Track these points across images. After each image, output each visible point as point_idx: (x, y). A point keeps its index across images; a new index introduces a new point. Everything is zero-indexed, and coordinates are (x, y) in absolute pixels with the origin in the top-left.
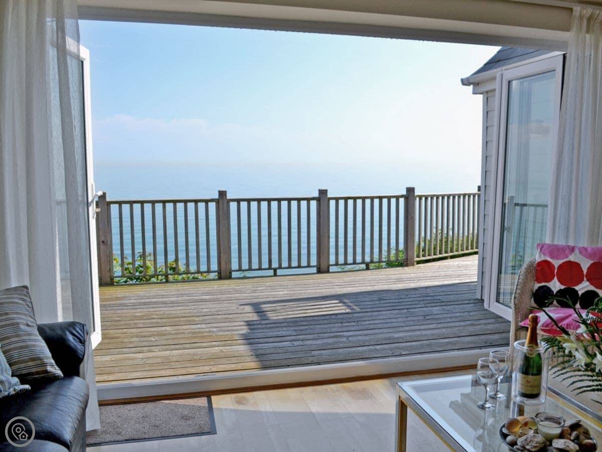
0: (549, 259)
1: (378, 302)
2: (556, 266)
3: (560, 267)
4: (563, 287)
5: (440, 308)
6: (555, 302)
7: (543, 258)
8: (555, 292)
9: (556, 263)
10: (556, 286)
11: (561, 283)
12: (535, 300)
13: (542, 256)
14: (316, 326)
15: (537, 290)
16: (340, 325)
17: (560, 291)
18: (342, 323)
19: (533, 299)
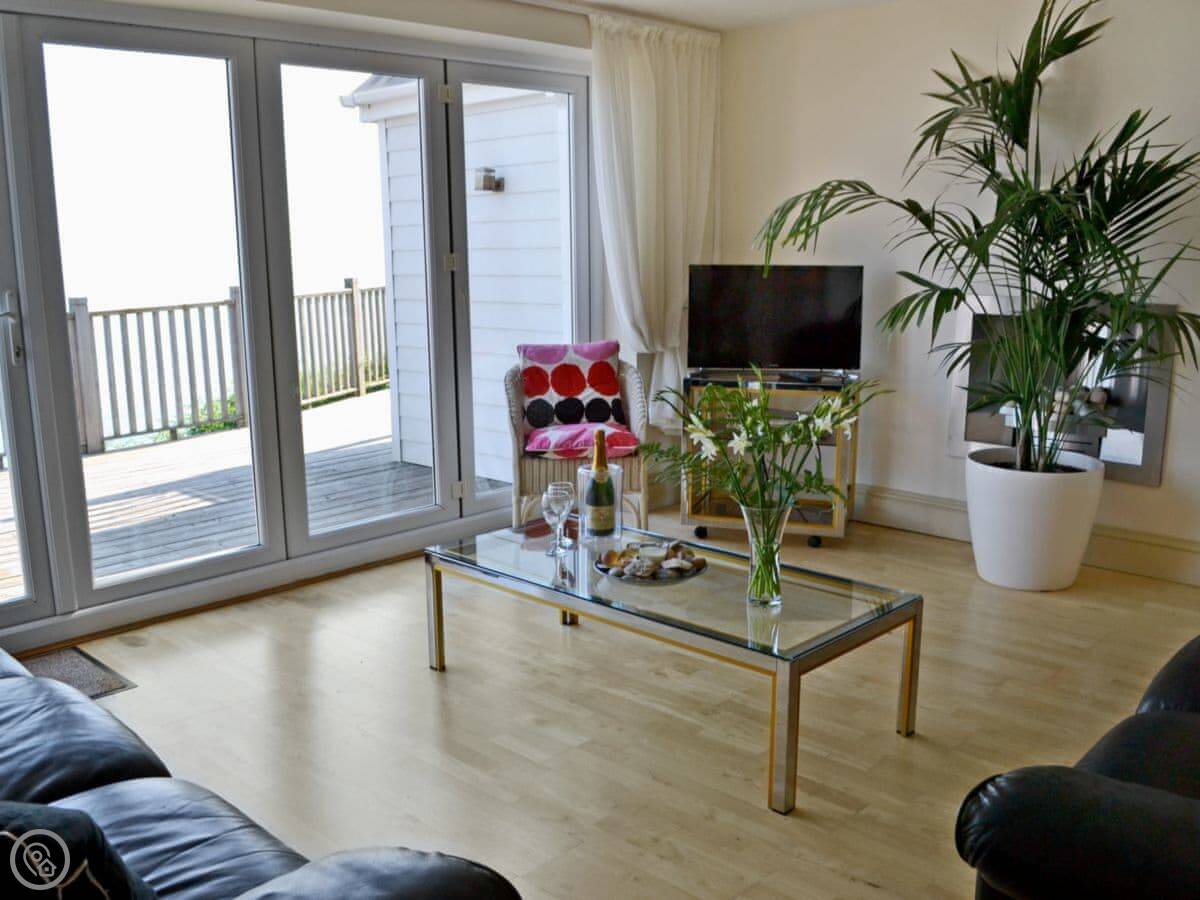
0: (538, 365)
1: (232, 487)
2: (549, 372)
3: (554, 373)
4: (562, 398)
5: (343, 482)
6: (556, 419)
7: (529, 364)
8: (554, 405)
9: (549, 369)
10: (553, 397)
11: (559, 391)
12: (529, 421)
13: (528, 361)
14: (152, 535)
15: (529, 407)
16: (191, 527)
17: (560, 404)
18: (193, 524)
19: (526, 419)
